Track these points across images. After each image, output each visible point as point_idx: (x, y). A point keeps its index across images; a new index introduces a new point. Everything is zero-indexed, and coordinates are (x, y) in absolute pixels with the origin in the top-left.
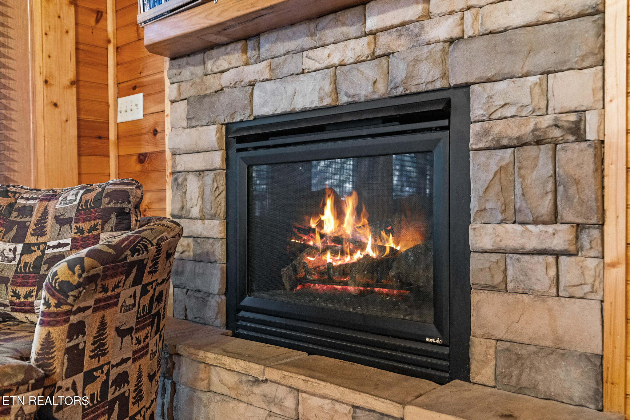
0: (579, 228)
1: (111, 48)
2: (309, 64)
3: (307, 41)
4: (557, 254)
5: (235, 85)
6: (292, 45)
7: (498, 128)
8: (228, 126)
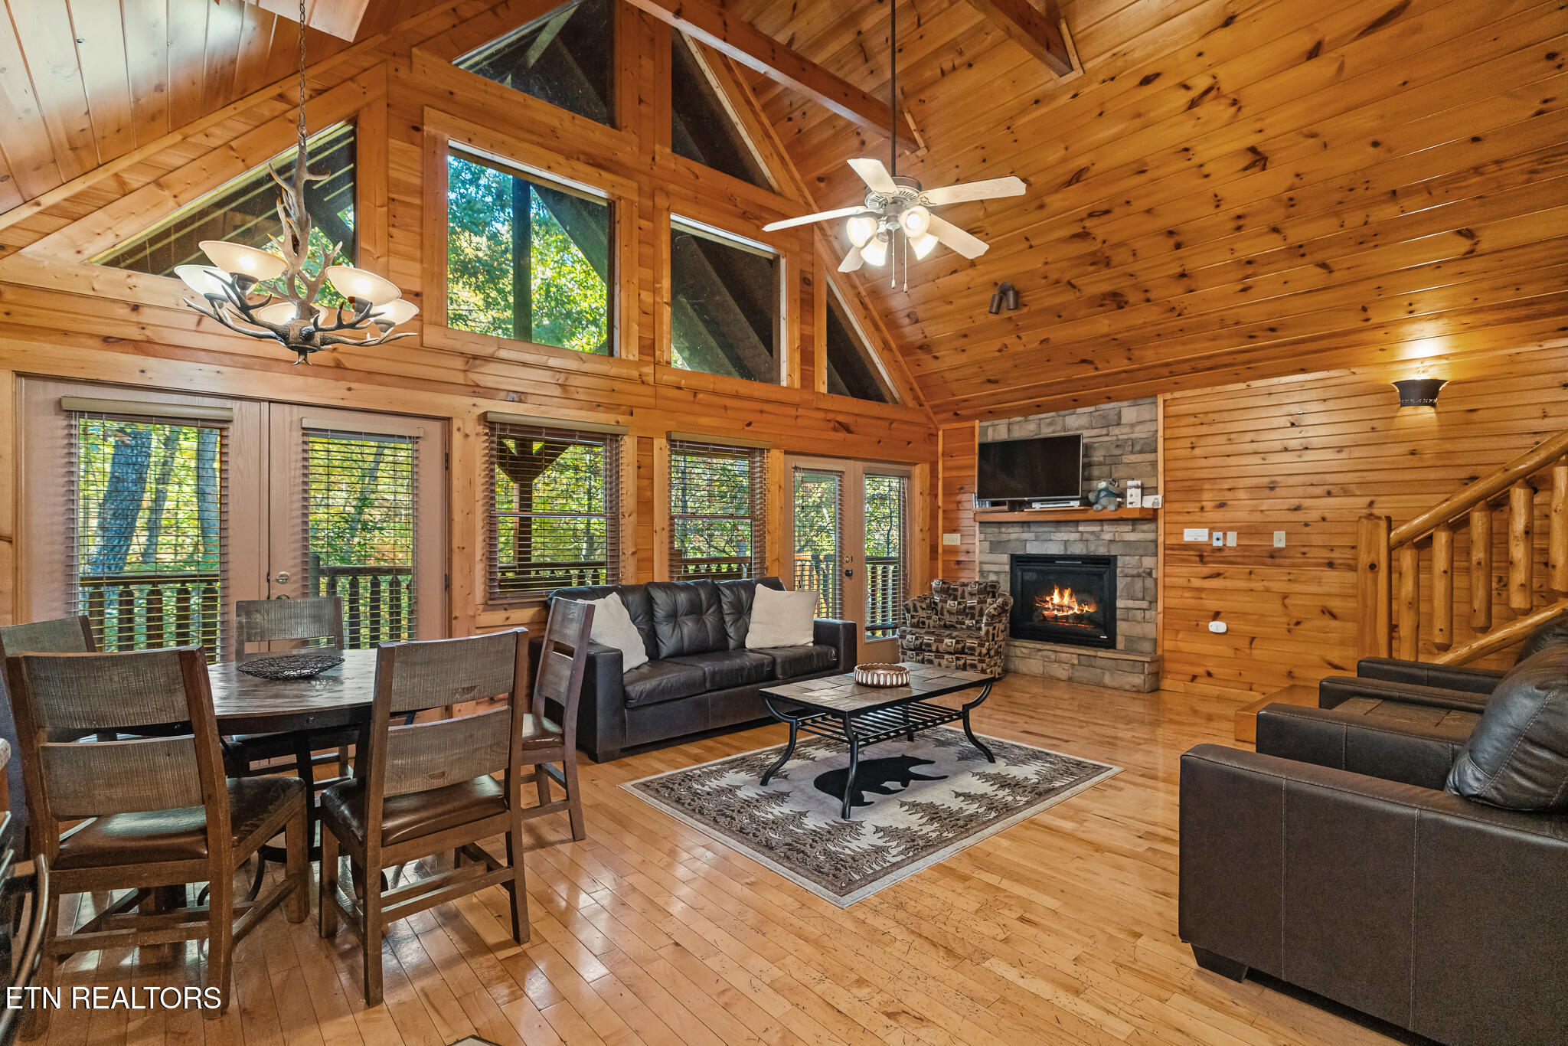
0: (1151, 603)
1: (940, 511)
2: (1053, 538)
3: (1053, 529)
4: (1144, 610)
5: (1017, 540)
6: (1046, 529)
7: (1126, 570)
8: (1012, 556)
